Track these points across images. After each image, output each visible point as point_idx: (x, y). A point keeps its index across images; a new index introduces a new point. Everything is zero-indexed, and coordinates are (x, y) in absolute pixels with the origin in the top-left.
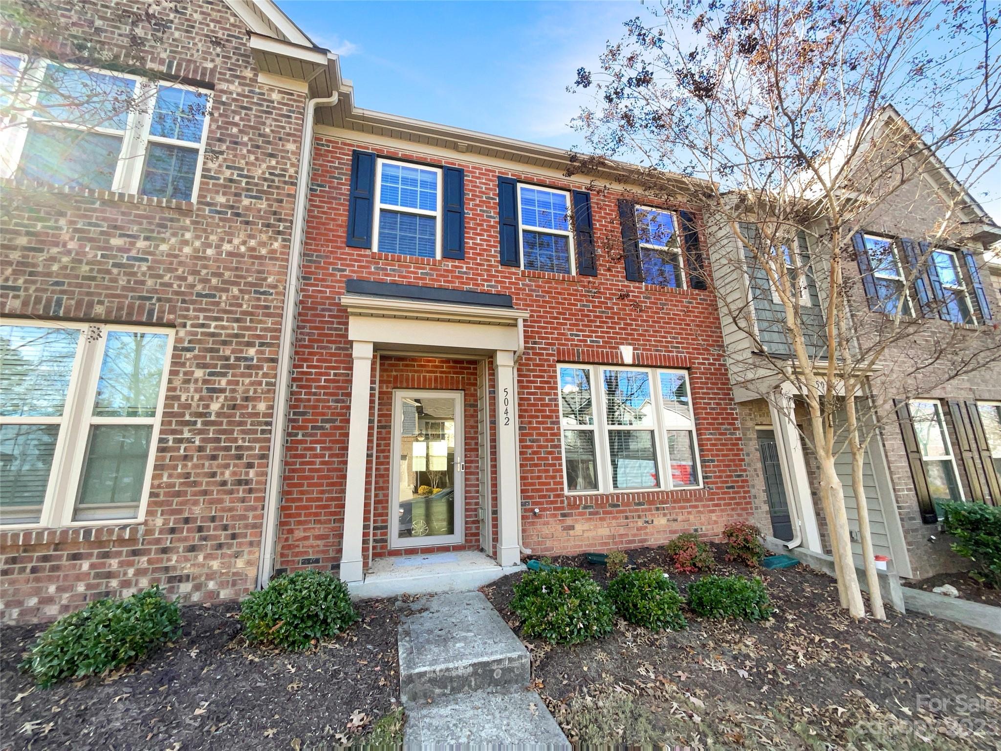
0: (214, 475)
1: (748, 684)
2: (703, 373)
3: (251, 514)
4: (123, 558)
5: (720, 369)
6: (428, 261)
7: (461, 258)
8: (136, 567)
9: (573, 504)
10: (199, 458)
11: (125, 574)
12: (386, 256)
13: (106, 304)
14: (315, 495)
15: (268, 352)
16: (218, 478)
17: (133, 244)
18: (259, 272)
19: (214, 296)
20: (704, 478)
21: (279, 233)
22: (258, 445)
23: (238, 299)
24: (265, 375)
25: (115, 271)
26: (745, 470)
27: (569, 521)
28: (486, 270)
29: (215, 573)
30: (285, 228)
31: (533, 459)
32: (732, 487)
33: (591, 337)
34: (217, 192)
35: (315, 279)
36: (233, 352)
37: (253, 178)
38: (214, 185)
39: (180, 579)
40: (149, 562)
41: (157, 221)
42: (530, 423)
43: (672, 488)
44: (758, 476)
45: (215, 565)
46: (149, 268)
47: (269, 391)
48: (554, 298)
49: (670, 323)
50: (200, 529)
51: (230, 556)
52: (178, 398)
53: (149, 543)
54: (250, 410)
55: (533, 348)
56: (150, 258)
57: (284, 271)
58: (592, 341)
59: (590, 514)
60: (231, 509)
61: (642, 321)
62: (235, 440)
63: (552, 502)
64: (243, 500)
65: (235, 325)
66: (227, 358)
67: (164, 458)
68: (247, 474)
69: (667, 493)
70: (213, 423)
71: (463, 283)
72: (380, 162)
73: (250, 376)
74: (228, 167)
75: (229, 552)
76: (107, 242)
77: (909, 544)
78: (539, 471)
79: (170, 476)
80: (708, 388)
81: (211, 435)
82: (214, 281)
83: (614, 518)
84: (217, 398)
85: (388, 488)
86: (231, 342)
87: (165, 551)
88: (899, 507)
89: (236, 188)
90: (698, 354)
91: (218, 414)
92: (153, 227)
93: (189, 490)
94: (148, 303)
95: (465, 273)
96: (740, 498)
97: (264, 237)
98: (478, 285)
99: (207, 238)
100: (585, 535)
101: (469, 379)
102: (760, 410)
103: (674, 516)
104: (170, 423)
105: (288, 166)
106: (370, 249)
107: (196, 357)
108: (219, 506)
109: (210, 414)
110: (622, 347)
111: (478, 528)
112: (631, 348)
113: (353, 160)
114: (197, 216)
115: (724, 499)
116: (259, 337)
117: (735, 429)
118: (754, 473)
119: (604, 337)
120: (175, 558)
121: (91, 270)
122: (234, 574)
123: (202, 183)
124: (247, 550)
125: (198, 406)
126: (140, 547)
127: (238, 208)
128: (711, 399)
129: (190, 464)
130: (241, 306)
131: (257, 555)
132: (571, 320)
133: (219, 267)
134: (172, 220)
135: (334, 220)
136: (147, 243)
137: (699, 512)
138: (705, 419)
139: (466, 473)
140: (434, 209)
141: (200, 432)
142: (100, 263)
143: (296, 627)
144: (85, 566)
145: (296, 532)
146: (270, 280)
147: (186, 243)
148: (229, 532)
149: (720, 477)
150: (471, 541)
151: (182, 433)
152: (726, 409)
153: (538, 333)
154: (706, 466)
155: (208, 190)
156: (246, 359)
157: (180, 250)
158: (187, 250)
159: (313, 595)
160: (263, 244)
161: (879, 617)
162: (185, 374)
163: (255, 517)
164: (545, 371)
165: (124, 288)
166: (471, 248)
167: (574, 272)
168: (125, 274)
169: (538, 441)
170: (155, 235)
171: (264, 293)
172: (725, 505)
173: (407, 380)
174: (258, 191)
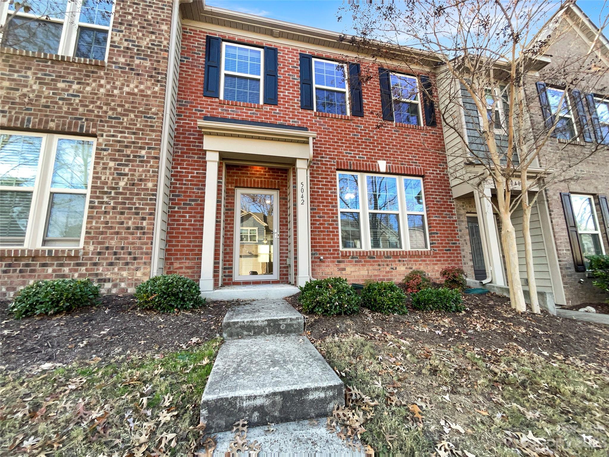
0: (122, 223)
1: (440, 337)
2: (432, 179)
3: (144, 247)
4: (71, 267)
5: (444, 177)
6: (255, 105)
7: (276, 104)
8: (79, 272)
9: (345, 256)
10: (114, 213)
11: (73, 276)
12: (228, 102)
13: (56, 121)
14: (186, 243)
15: (153, 153)
16: (125, 225)
17: (70, 87)
18: (147, 105)
19: (119, 119)
20: (431, 244)
21: (158, 81)
22: (148, 207)
23: (134, 120)
24: (151, 167)
25: (61, 102)
26: (458, 240)
27: (342, 265)
28: (291, 112)
29: (125, 278)
30: (162, 78)
31: (320, 228)
32: (450, 250)
33: (359, 154)
34: (120, 55)
35: (184, 116)
36: (132, 152)
37: (141, 47)
38: (117, 51)
39: (105, 281)
40: (86, 270)
41: (84, 73)
42: (318, 206)
43: (410, 249)
44: (466, 244)
45: (125, 274)
46: (80, 101)
47: (154, 176)
48: (335, 130)
49: (411, 147)
50: (115, 253)
51: (133, 270)
52: (100, 178)
53: (86, 260)
54: (143, 187)
55: (321, 161)
56: (80, 95)
57: (162, 106)
58: (359, 157)
59: (356, 262)
60: (133, 243)
61: (393, 145)
62: (134, 204)
63: (332, 254)
64: (140, 238)
65: (133, 136)
66: (129, 156)
67: (93, 212)
68: (142, 223)
69: (406, 252)
70: (121, 193)
71: (276, 119)
72: (224, 44)
73: (143, 166)
74: (126, 40)
75: (132, 267)
76: (55, 85)
77: (565, 283)
78: (324, 235)
79: (97, 223)
80: (435, 189)
81: (120, 200)
82: (119, 109)
83: (371, 265)
84: (123, 179)
85: (232, 245)
86: (131, 146)
87: (95, 264)
88: (560, 261)
89: (131, 53)
90: (430, 167)
91: (124, 188)
92: (82, 76)
93: (108, 231)
94: (80, 122)
95: (278, 113)
96: (454, 257)
97: (149, 84)
98: (286, 121)
99: (114, 83)
100: (353, 274)
101: (282, 182)
102: (470, 203)
103: (410, 266)
104: (96, 192)
105: (163, 40)
106: (218, 98)
107: (109, 154)
108: (126, 241)
109: (119, 188)
110: (379, 162)
111: (287, 271)
112: (385, 162)
113: (206, 42)
114: (108, 70)
115: (444, 257)
116: (147, 144)
117: (452, 214)
118: (464, 242)
119: (367, 155)
120: (101, 268)
121: (47, 102)
122: (136, 280)
123: (110, 50)
124: (142, 267)
125: (112, 183)
126: (81, 261)
127: (132, 65)
128: (437, 195)
129: (108, 216)
130: (136, 125)
131: (149, 270)
132: (346, 143)
133: (122, 101)
134: (93, 72)
135: (195, 80)
136: (79, 86)
137: (427, 264)
138: (432, 207)
139: (280, 239)
140: (259, 75)
141: (114, 198)
142: (52, 98)
143: (165, 299)
144: (50, 270)
145: (175, 264)
146: (154, 110)
147: (101, 86)
148: (132, 256)
149: (442, 243)
150: (283, 278)
151: (103, 198)
152: (447, 202)
153: (324, 151)
154: (433, 237)
155: (114, 54)
156: (140, 157)
157: (98, 90)
158: (102, 90)
159: (175, 283)
160: (149, 88)
161: (535, 312)
162: (104, 164)
163: (147, 248)
164: (328, 175)
165: (66, 113)
166: (282, 98)
167: (348, 113)
168: (67, 104)
169: (323, 217)
170: (83, 81)
171: (150, 118)
172: (444, 260)
173: (244, 182)
174: (144, 55)
